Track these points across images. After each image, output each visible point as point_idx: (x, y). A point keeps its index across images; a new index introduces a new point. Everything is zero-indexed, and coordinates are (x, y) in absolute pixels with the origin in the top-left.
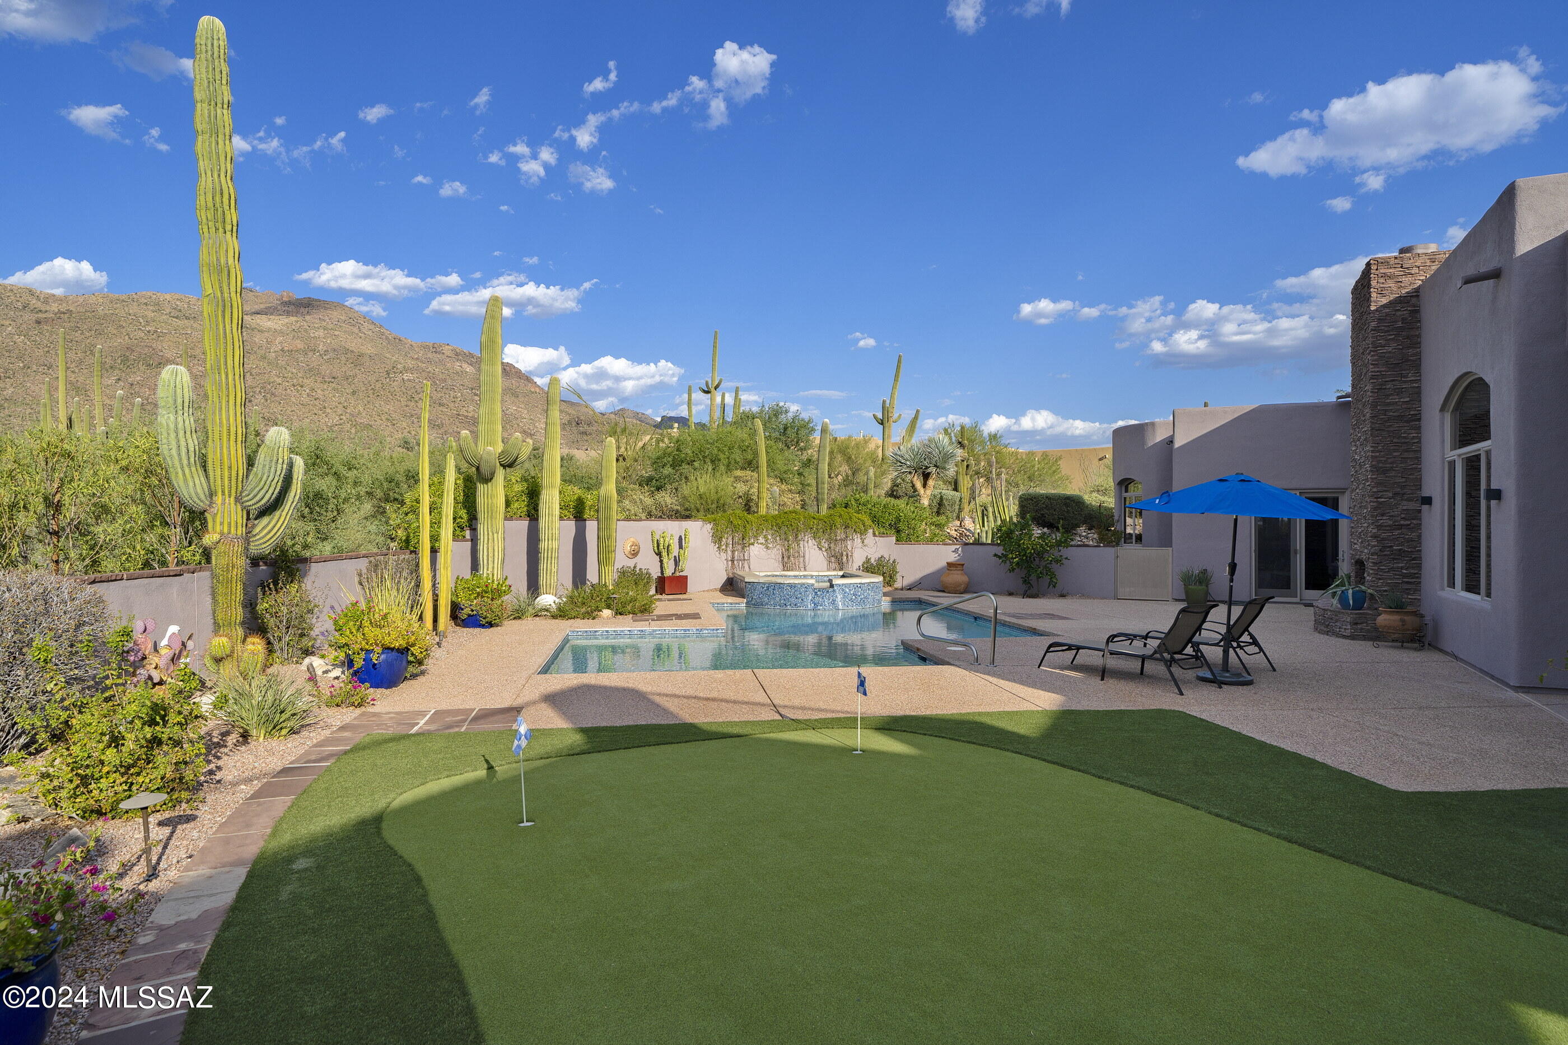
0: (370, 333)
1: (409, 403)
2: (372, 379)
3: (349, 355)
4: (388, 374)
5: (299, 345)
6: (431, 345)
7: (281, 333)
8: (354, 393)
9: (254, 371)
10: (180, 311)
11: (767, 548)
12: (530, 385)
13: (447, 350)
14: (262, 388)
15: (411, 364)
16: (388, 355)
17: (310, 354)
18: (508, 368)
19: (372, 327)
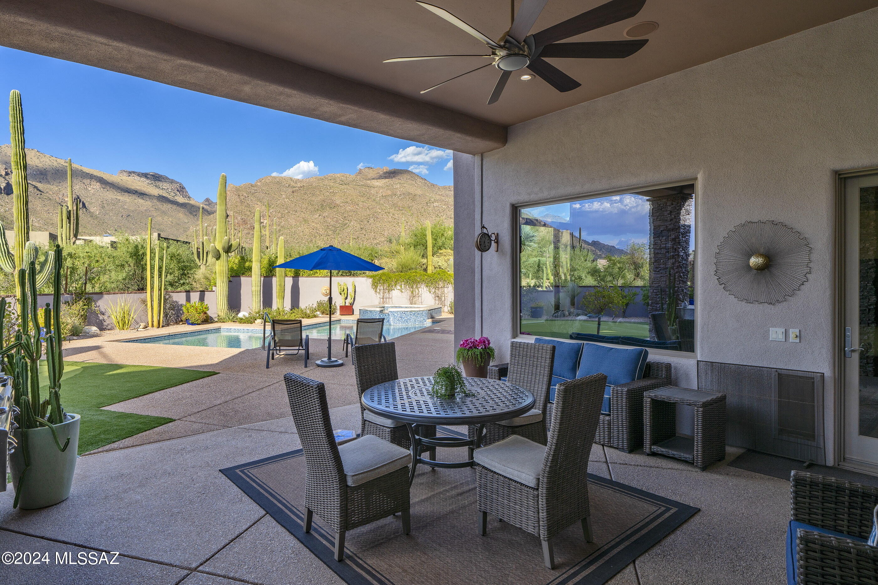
0: (420, 183)
1: (436, 218)
2: (420, 207)
3: (410, 196)
4: (427, 204)
5: (389, 192)
6: (448, 187)
7: (382, 187)
9: (370, 207)
10: (343, 181)
11: (402, 292)
14: (373, 215)
15: (438, 197)
16: (428, 194)
17: (394, 196)
19: (421, 180)
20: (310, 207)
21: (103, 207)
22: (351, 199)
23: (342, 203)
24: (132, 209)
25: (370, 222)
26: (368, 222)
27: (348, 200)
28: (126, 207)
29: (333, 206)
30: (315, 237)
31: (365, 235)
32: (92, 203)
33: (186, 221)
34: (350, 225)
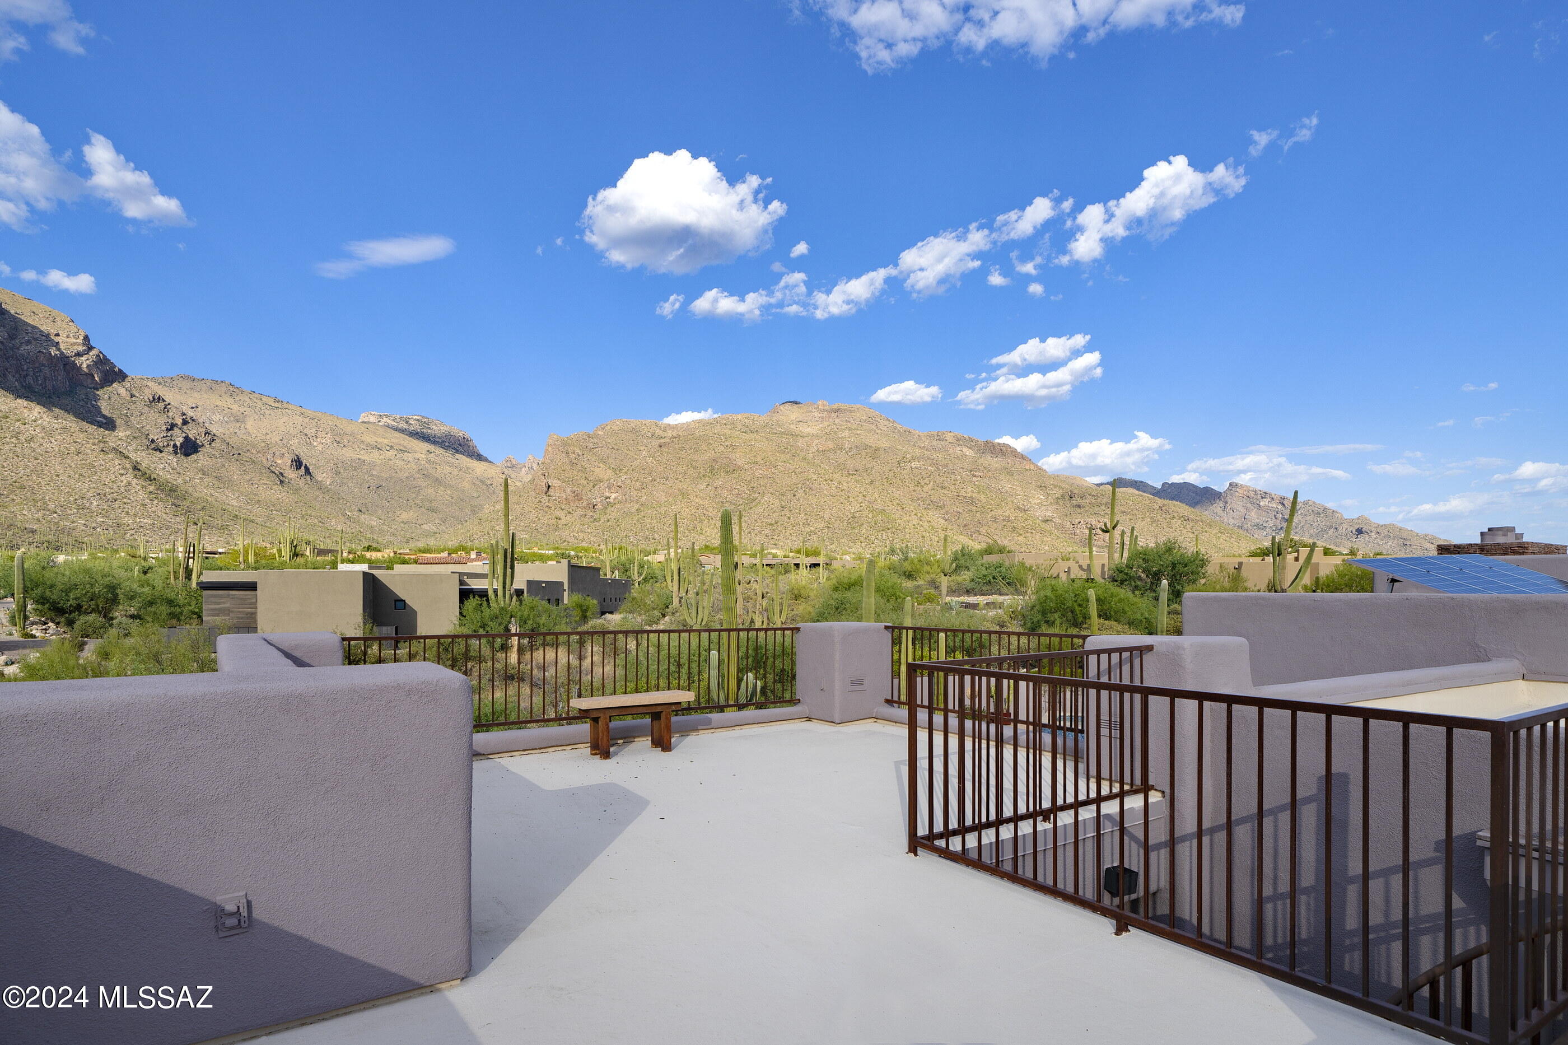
0: (885, 428)
1: (916, 488)
2: (887, 469)
3: (868, 450)
4: (899, 464)
5: (830, 445)
7: (817, 436)
8: (872, 482)
9: (797, 471)
10: (747, 427)
12: (1025, 462)
13: (949, 437)
14: (803, 484)
15: (918, 452)
16: (899, 447)
17: (838, 452)
18: (1004, 449)
19: (886, 423)
20: (691, 472)
21: (338, 473)
22: (762, 457)
23: (748, 463)
24: (385, 475)
25: (798, 495)
26: (794, 496)
27: (759, 459)
28: (374, 473)
29: (732, 469)
30: (701, 521)
31: (789, 518)
32: (318, 468)
33: (475, 495)
34: (763, 501)
